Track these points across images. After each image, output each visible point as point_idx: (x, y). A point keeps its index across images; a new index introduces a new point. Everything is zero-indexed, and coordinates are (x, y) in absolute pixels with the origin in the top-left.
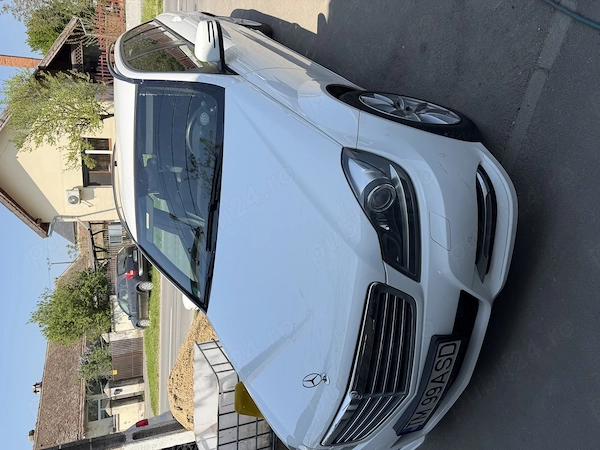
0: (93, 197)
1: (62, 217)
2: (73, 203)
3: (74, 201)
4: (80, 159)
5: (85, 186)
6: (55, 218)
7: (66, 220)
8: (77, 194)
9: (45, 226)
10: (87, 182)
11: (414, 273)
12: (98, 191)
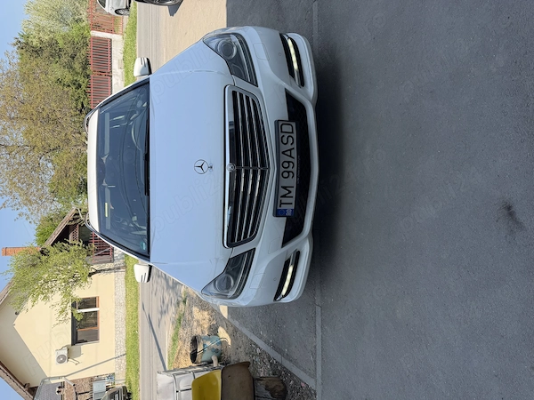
0: (80, 354)
1: (50, 378)
2: (61, 362)
3: (62, 360)
4: (70, 312)
5: (73, 344)
6: (43, 381)
7: (53, 382)
8: (65, 352)
9: (33, 391)
10: (75, 341)
11: (254, 82)
12: (84, 347)
